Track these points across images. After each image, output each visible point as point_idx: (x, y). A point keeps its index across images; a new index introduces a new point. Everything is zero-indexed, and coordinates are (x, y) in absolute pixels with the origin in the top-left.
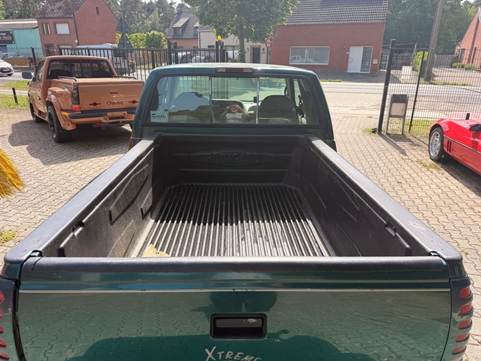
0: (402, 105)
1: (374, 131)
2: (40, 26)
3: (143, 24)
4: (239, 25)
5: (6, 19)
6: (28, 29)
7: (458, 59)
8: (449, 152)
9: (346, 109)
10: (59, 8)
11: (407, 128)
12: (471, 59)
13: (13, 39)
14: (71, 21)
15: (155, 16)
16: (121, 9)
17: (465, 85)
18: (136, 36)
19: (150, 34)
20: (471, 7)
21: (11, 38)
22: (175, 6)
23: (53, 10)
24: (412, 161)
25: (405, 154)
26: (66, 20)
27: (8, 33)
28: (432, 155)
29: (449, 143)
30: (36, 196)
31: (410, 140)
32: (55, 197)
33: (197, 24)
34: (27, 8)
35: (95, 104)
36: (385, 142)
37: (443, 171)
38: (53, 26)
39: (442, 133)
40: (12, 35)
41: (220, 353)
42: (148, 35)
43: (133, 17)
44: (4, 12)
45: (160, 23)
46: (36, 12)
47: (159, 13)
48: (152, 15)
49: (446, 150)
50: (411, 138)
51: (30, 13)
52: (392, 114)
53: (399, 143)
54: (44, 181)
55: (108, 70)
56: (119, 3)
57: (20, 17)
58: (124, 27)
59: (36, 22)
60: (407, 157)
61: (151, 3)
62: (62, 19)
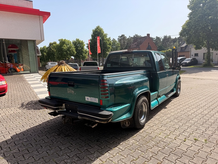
3: (171, 47)
4: (207, 43)
10: (135, 44)
41: (69, 90)
44: (120, 48)
56: (162, 40)
59: (127, 50)
62: (135, 48)
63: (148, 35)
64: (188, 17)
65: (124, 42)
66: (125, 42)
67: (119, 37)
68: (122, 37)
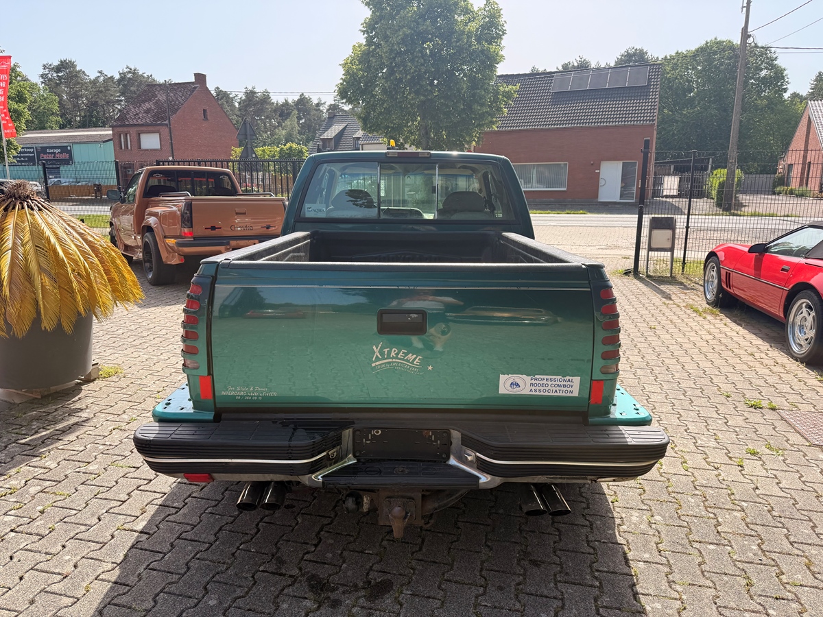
0: (668, 233)
1: (627, 273)
2: (116, 138)
3: (272, 135)
4: (423, 132)
5: (60, 128)
6: (95, 142)
7: (784, 181)
8: (729, 289)
9: (589, 249)
10: (147, 111)
11: (678, 267)
12: (804, 179)
13: (71, 158)
14: (165, 130)
15: (292, 123)
16: (239, 113)
17: (788, 216)
18: (264, 151)
19: (285, 148)
20: (801, 102)
21: (67, 156)
22: (324, 108)
23: (137, 114)
24: (678, 306)
25: (670, 299)
26: (158, 128)
27: (64, 149)
28: (708, 297)
29: (728, 275)
30: (135, 338)
31: (681, 284)
32: (161, 340)
33: (360, 134)
34: (95, 113)
35: (213, 228)
36: (643, 285)
37: (722, 316)
38: (136, 139)
39: (718, 263)
40: (70, 152)
41: (386, 350)
42: (281, 149)
43: (258, 124)
44: (59, 118)
45: (300, 133)
46: (107, 118)
47: (299, 118)
48: (288, 122)
49: (725, 287)
50: (684, 281)
51: (98, 120)
52: (653, 246)
53: (663, 287)
54: (144, 324)
55: (229, 187)
56: (237, 105)
57: (84, 125)
58: (248, 133)
59: (111, 132)
60: (672, 302)
61: (286, 104)
62: (150, 128)
63: (200, 78)
64: (364, 32)
65: (76, 96)
66: (82, 96)
67: (45, 67)
68: (65, 73)
